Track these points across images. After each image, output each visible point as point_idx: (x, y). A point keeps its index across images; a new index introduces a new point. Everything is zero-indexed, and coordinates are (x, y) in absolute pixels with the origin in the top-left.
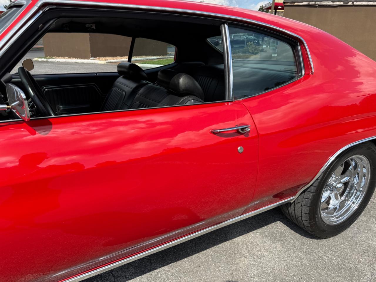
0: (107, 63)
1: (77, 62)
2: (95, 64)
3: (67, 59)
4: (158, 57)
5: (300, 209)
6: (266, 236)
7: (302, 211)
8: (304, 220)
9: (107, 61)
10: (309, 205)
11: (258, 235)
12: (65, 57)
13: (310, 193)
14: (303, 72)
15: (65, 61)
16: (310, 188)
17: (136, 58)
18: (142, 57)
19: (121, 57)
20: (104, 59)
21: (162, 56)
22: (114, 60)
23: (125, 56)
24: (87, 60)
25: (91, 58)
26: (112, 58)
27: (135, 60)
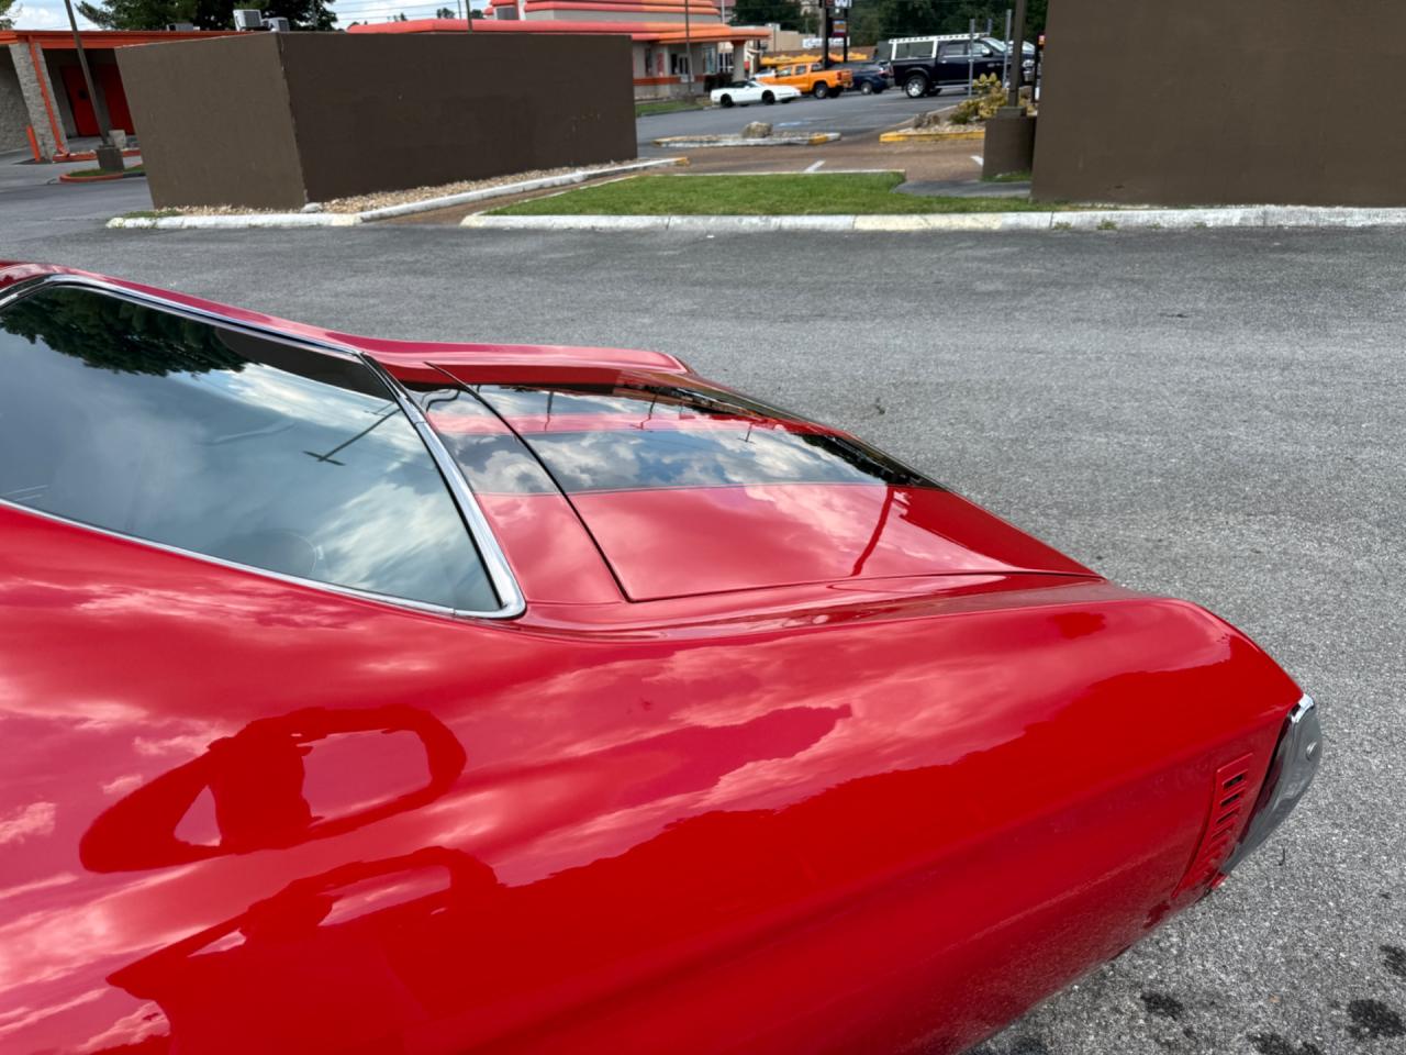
0: (365, 220)
1: (255, 227)
2: (319, 227)
3: (225, 213)
4: (596, 170)
9: (367, 214)
12: (220, 206)
15: (216, 225)
17: (497, 184)
18: (522, 180)
19: (434, 189)
20: (360, 205)
21: (612, 163)
22: (397, 204)
23: (451, 181)
24: (294, 212)
25: (309, 207)
26: (394, 194)
27: (486, 195)
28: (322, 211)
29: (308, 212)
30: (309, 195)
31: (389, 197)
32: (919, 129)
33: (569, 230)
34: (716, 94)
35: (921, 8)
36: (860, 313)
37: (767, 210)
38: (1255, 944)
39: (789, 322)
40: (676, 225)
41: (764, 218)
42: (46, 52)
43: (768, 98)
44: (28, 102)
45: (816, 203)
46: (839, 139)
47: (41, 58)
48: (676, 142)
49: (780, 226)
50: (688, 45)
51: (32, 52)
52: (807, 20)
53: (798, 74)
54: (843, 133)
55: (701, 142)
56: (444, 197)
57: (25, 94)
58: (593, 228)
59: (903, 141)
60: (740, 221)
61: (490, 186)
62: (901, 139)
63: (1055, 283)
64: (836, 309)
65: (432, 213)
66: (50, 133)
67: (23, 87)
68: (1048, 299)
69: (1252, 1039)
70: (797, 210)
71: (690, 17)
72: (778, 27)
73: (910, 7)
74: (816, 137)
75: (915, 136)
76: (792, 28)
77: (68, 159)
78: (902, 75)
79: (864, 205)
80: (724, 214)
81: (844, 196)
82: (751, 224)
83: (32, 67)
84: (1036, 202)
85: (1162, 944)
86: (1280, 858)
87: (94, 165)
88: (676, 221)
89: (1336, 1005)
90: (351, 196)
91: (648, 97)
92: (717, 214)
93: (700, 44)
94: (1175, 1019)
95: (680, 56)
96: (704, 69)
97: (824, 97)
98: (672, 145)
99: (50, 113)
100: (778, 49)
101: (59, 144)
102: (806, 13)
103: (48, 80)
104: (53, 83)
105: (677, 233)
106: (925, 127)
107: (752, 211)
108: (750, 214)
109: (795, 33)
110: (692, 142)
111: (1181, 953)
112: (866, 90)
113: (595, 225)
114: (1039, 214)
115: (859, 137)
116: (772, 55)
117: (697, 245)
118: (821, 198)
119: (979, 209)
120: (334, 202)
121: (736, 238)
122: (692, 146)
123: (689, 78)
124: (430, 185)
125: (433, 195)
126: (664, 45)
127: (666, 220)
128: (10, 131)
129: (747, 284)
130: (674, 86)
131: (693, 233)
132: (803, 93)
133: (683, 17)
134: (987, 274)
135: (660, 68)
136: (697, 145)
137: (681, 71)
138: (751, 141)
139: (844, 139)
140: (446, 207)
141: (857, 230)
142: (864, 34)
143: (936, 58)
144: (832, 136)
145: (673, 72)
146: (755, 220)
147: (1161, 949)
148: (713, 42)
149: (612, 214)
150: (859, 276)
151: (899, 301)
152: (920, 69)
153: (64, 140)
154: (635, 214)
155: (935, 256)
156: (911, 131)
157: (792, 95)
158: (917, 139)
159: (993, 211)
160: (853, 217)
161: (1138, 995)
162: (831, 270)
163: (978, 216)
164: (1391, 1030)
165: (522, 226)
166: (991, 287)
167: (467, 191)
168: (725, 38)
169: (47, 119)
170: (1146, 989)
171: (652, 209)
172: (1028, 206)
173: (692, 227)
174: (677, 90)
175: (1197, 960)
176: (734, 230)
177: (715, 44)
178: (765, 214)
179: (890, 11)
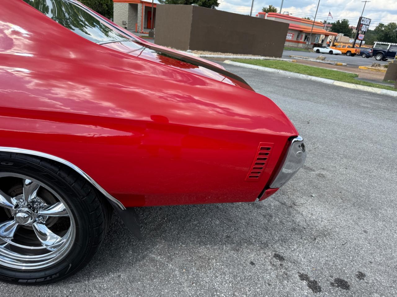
4: (268, 58)
17: (239, 55)
18: (246, 56)
19: (222, 53)
20: (201, 53)
21: (274, 57)
22: (210, 55)
23: (227, 52)
24: (185, 51)
25: (188, 51)
26: (210, 52)
27: (234, 58)
28: (191, 52)
29: (188, 52)
30: (189, 48)
31: (210, 53)
32: (373, 67)
33: (251, 69)
34: (315, 49)
35: (392, 37)
36: (320, 102)
37: (309, 74)
38: (319, 257)
39: (298, 99)
40: (281, 73)
41: (307, 76)
42: (146, 7)
43: (331, 52)
44: (138, 18)
45: (324, 75)
46: (346, 65)
47: (144, 8)
48: (296, 57)
49: (311, 79)
50: (311, 34)
51: (143, 6)
52: (353, 34)
53: (342, 47)
54: (348, 64)
55: (303, 58)
56: (223, 56)
57: (138, 16)
58: (258, 69)
59: (366, 69)
60: (300, 75)
61: (237, 56)
62: (365, 69)
63: (388, 109)
64: (314, 100)
65: (218, 59)
66: (141, 26)
67: (138, 14)
68: (382, 112)
69: (298, 272)
70: (318, 76)
71: (314, 26)
72: (343, 34)
73: (388, 36)
74: (338, 63)
75: (371, 68)
76: (348, 36)
77: (143, 33)
78: (375, 53)
79: (339, 78)
80: (296, 72)
81: (334, 75)
82: (303, 77)
83: (141, 10)
84: (395, 88)
85: (290, 247)
86: (343, 243)
87: (147, 35)
88: (281, 72)
89: (332, 277)
90: (200, 51)
91: (295, 46)
92: (294, 72)
93: (315, 34)
94: (280, 261)
95: (308, 36)
96: (314, 41)
97: (349, 56)
98: (294, 57)
99: (142, 21)
100: (341, 41)
101: (142, 29)
102: (353, 32)
103: (144, 13)
104: (145, 14)
105: (280, 74)
106: (375, 67)
107: (304, 73)
108: (303, 74)
109: (348, 37)
110: (301, 58)
111: (294, 250)
112: (364, 56)
113: (258, 68)
114: (395, 92)
115: (353, 66)
116: (338, 42)
117: (284, 78)
118: (326, 74)
119: (375, 86)
120: (195, 51)
121: (296, 79)
122: (300, 59)
123: (309, 43)
124: (221, 52)
125: (220, 54)
126: (304, 32)
127: (278, 71)
128: (133, 24)
129: (292, 89)
130: (304, 44)
131: (284, 75)
132: (342, 53)
133: (312, 25)
134: (367, 102)
135: (301, 39)
136: (302, 59)
137: (307, 41)
138: (318, 61)
139: (347, 66)
140: (223, 58)
141: (334, 85)
142: (370, 41)
143: (389, 49)
144: (344, 64)
145: (305, 40)
146: (304, 76)
147: (289, 247)
148: (319, 34)
149: (264, 66)
150: (326, 94)
151: (334, 102)
152: (382, 52)
153: (143, 28)
154: (271, 68)
155: (354, 95)
156: (370, 67)
157: (339, 53)
158: (371, 69)
159: (379, 88)
160: (334, 81)
161: (274, 253)
162: (319, 91)
163: (374, 88)
164: (344, 288)
165: (239, 65)
166: (366, 106)
167: (230, 55)
168: (323, 33)
169: (141, 22)
170: (277, 253)
171: (276, 67)
172: (392, 89)
173: (285, 74)
174: (304, 46)
175: (298, 253)
176: (297, 77)
177: (320, 35)
178: (308, 75)
179: (381, 36)
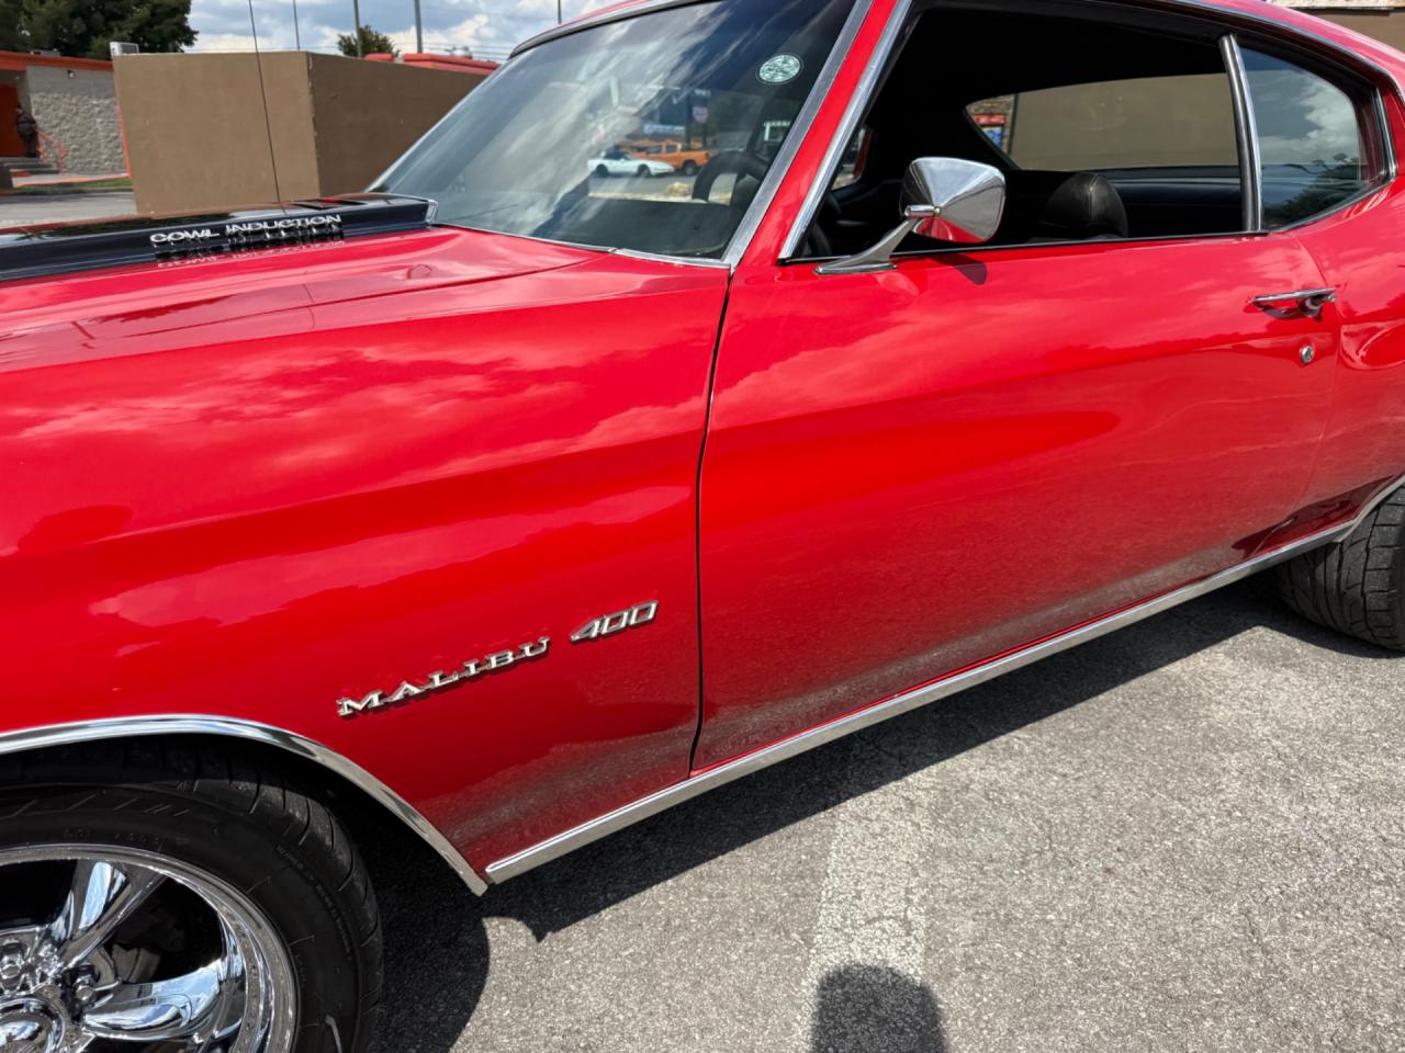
5: (1362, 561)
6: (1245, 659)
7: (1369, 564)
8: (1371, 592)
10: (1392, 543)
11: (1221, 657)
13: (1396, 507)
14: (1393, 168)
16: (1395, 496)
